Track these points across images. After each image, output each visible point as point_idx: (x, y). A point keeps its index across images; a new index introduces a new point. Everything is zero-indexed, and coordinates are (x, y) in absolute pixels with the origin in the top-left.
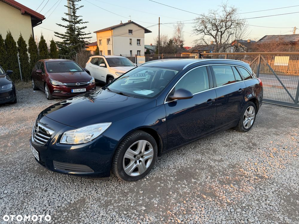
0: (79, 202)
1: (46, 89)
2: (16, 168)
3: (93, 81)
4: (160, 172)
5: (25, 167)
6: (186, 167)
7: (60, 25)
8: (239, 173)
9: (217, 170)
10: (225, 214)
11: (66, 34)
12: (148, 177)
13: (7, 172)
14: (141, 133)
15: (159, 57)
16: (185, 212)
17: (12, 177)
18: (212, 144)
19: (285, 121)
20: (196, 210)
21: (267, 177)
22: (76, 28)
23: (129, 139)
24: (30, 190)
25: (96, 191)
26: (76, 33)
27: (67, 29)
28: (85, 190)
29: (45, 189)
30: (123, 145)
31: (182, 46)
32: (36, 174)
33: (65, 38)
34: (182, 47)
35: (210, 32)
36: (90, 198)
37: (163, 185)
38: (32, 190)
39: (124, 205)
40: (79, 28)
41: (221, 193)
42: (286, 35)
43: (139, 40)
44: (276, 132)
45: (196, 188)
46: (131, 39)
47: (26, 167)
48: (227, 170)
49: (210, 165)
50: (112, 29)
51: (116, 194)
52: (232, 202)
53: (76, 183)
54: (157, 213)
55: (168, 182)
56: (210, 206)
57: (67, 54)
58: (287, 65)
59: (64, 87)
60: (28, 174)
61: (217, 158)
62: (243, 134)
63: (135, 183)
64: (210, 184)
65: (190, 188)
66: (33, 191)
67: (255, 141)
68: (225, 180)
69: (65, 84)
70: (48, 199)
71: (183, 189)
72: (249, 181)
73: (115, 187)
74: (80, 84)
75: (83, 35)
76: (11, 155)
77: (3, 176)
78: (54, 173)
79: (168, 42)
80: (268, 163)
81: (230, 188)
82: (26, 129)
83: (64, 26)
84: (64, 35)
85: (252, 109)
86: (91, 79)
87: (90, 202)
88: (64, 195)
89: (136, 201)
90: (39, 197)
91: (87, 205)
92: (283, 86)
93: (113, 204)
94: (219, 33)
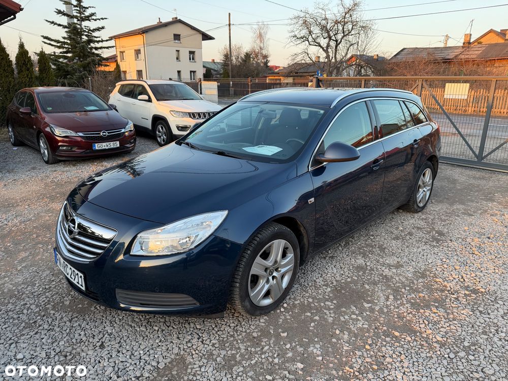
0: (175, 363)
1: (41, 144)
2: (26, 304)
3: (130, 127)
4: (304, 293)
5: (44, 301)
6: (346, 281)
7: (52, 23)
8: (436, 286)
9: (399, 283)
10: (442, 364)
11: (66, 41)
12: (285, 305)
13: (10, 313)
14: (277, 228)
15: (231, 83)
16: (375, 367)
17: (23, 324)
18: (372, 236)
19: (471, 191)
20: (393, 361)
21: (483, 290)
22: (85, 29)
23: (258, 239)
24: (70, 348)
25: (200, 340)
26: (85, 38)
27: (66, 30)
28: (178, 338)
29: (100, 343)
30: (249, 252)
31: (266, 63)
32: (70, 313)
33: (63, 48)
34: (267, 66)
35: (318, 41)
36: (193, 354)
37: (317, 318)
38: (73, 349)
39: (262, 363)
40: (90, 30)
41: (421, 326)
42: (435, 48)
43: (192, 53)
44: (465, 210)
45: (376, 320)
46: (178, 51)
47: (46, 301)
48: (415, 282)
49: (384, 274)
50: (143, 33)
51: (239, 341)
52: (445, 339)
53: (156, 326)
54: (328, 374)
55: (325, 311)
56: (413, 351)
57: (71, 78)
59: (79, 139)
60: (54, 314)
61: (392, 260)
62: (416, 215)
63: (266, 317)
64: (397, 310)
65: (367, 321)
66: (76, 349)
67: (439, 226)
68: (418, 301)
69: (81, 134)
70: (112, 364)
71: (355, 323)
72: (457, 299)
73: (232, 328)
74: (108, 133)
75: (98, 42)
76: (7, 279)
77: (5, 323)
78: (106, 308)
79: (243, 56)
80: (475, 265)
81: (432, 315)
82: (21, 223)
83: (61, 24)
84: (61, 42)
86: (127, 124)
87: (194, 362)
88: (142, 352)
89: (279, 352)
90: (92, 360)
91: (192, 369)
92: (459, 133)
93: (240, 363)
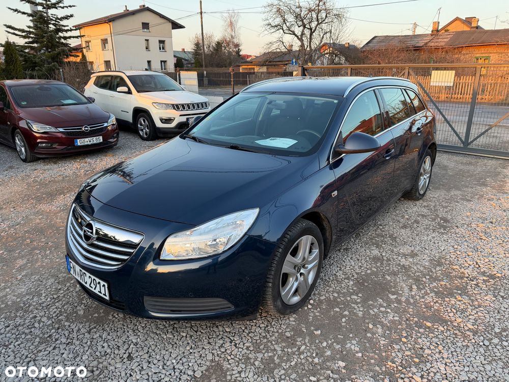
0: (212, 371)
1: (17, 141)
2: (35, 317)
3: (112, 120)
4: (328, 288)
5: (55, 312)
6: (366, 273)
7: (16, 10)
8: (454, 274)
9: (418, 272)
10: (479, 352)
11: (31, 30)
12: (312, 302)
13: (20, 328)
14: (306, 223)
15: (205, 72)
16: (417, 360)
17: (38, 339)
18: (381, 225)
19: (463, 176)
20: (432, 353)
21: (500, 275)
22: (52, 18)
23: (288, 236)
24: (95, 363)
25: (233, 344)
26: (52, 27)
27: (31, 18)
28: (209, 343)
29: (127, 355)
30: (280, 250)
31: (238, 52)
32: (87, 324)
33: (29, 37)
34: (240, 55)
35: (292, 29)
36: (228, 360)
37: (346, 313)
38: (99, 363)
39: (303, 364)
40: (57, 18)
41: (450, 314)
42: (405, 36)
43: (162, 42)
44: (462, 195)
45: (405, 311)
46: (147, 40)
47: (58, 312)
48: (434, 270)
49: (402, 264)
50: (110, 22)
51: (273, 343)
52: (476, 327)
53: (183, 332)
54: (371, 371)
55: (353, 305)
56: (449, 341)
57: (39, 70)
58: (452, 85)
59: (60, 135)
60: (69, 326)
61: (406, 250)
62: (417, 203)
63: (294, 316)
64: (423, 300)
65: (396, 313)
66: (102, 363)
67: (442, 213)
68: (441, 289)
69: (61, 130)
70: (146, 377)
71: (385, 316)
72: (477, 285)
73: (263, 328)
74: (90, 128)
75: (67, 31)
76: (8, 290)
77: (17, 339)
78: (124, 316)
79: (214, 45)
80: (486, 250)
81: (458, 303)
82: (9, 228)
83: (26, 12)
84: (26, 31)
85: (428, 160)
86: (109, 118)
87: (233, 369)
88: (174, 361)
89: (317, 350)
90: (123, 374)
91: (231, 375)
92: (446, 119)
93: (279, 365)
94: (307, 32)
